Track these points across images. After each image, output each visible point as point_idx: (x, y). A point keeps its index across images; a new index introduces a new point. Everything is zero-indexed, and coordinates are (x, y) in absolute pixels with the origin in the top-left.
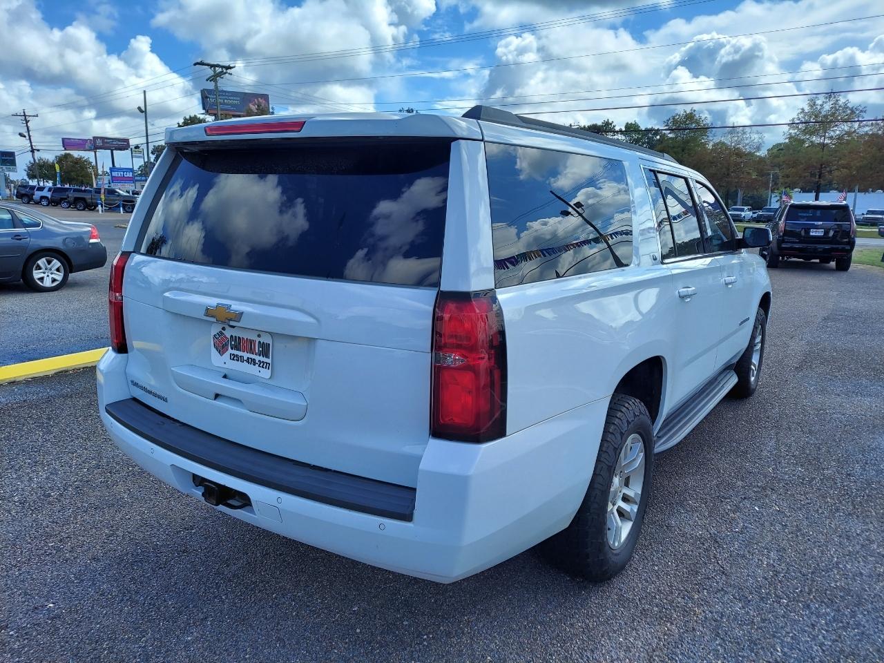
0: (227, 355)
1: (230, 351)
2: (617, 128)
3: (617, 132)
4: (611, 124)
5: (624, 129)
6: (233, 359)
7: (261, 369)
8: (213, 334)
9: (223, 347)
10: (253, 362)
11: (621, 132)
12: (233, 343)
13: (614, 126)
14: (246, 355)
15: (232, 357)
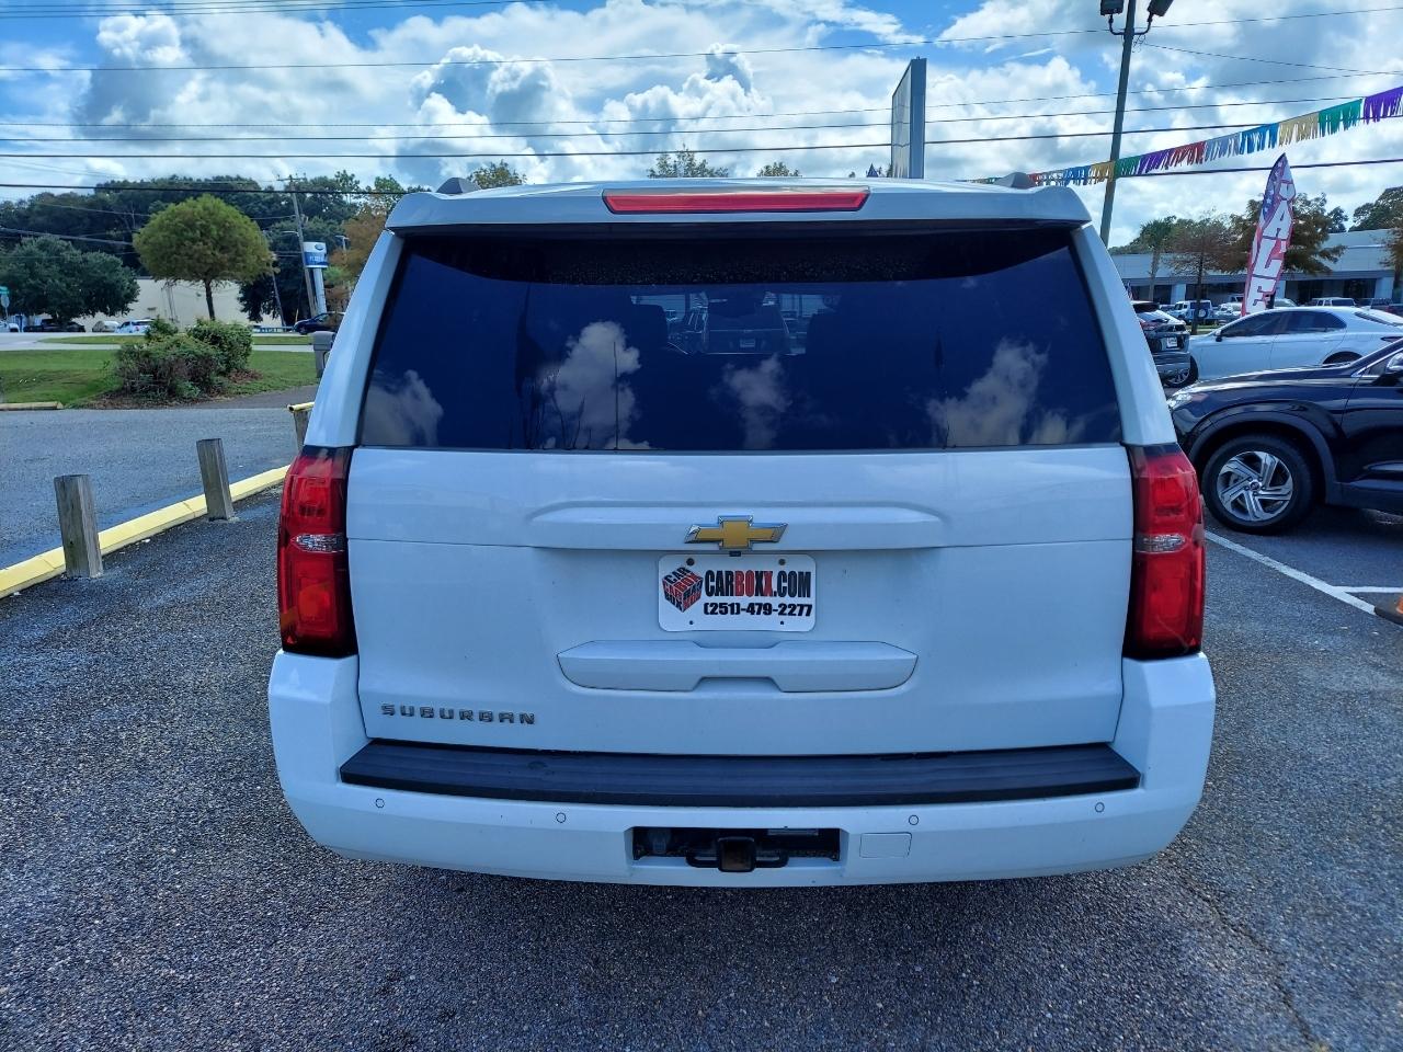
0: (698, 606)
1: (705, 598)
2: (362, 186)
3: (364, 193)
4: (351, 179)
5: (373, 188)
6: (713, 612)
7: (782, 618)
8: (661, 576)
9: (687, 595)
10: (768, 609)
11: (368, 192)
12: (714, 584)
13: (357, 182)
14: (744, 601)
15: (710, 609)
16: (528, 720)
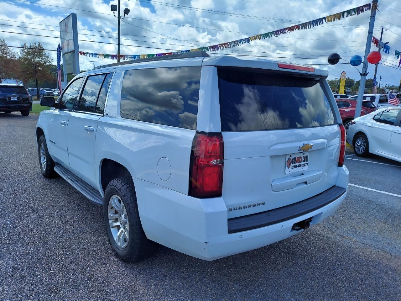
1: (292, 165)
6: (293, 168)
7: (303, 167)
8: (286, 160)
9: (290, 164)
12: (293, 161)
14: (297, 164)
16: (263, 204)
